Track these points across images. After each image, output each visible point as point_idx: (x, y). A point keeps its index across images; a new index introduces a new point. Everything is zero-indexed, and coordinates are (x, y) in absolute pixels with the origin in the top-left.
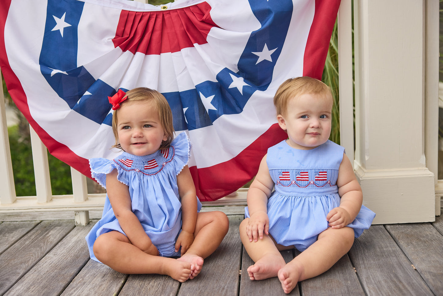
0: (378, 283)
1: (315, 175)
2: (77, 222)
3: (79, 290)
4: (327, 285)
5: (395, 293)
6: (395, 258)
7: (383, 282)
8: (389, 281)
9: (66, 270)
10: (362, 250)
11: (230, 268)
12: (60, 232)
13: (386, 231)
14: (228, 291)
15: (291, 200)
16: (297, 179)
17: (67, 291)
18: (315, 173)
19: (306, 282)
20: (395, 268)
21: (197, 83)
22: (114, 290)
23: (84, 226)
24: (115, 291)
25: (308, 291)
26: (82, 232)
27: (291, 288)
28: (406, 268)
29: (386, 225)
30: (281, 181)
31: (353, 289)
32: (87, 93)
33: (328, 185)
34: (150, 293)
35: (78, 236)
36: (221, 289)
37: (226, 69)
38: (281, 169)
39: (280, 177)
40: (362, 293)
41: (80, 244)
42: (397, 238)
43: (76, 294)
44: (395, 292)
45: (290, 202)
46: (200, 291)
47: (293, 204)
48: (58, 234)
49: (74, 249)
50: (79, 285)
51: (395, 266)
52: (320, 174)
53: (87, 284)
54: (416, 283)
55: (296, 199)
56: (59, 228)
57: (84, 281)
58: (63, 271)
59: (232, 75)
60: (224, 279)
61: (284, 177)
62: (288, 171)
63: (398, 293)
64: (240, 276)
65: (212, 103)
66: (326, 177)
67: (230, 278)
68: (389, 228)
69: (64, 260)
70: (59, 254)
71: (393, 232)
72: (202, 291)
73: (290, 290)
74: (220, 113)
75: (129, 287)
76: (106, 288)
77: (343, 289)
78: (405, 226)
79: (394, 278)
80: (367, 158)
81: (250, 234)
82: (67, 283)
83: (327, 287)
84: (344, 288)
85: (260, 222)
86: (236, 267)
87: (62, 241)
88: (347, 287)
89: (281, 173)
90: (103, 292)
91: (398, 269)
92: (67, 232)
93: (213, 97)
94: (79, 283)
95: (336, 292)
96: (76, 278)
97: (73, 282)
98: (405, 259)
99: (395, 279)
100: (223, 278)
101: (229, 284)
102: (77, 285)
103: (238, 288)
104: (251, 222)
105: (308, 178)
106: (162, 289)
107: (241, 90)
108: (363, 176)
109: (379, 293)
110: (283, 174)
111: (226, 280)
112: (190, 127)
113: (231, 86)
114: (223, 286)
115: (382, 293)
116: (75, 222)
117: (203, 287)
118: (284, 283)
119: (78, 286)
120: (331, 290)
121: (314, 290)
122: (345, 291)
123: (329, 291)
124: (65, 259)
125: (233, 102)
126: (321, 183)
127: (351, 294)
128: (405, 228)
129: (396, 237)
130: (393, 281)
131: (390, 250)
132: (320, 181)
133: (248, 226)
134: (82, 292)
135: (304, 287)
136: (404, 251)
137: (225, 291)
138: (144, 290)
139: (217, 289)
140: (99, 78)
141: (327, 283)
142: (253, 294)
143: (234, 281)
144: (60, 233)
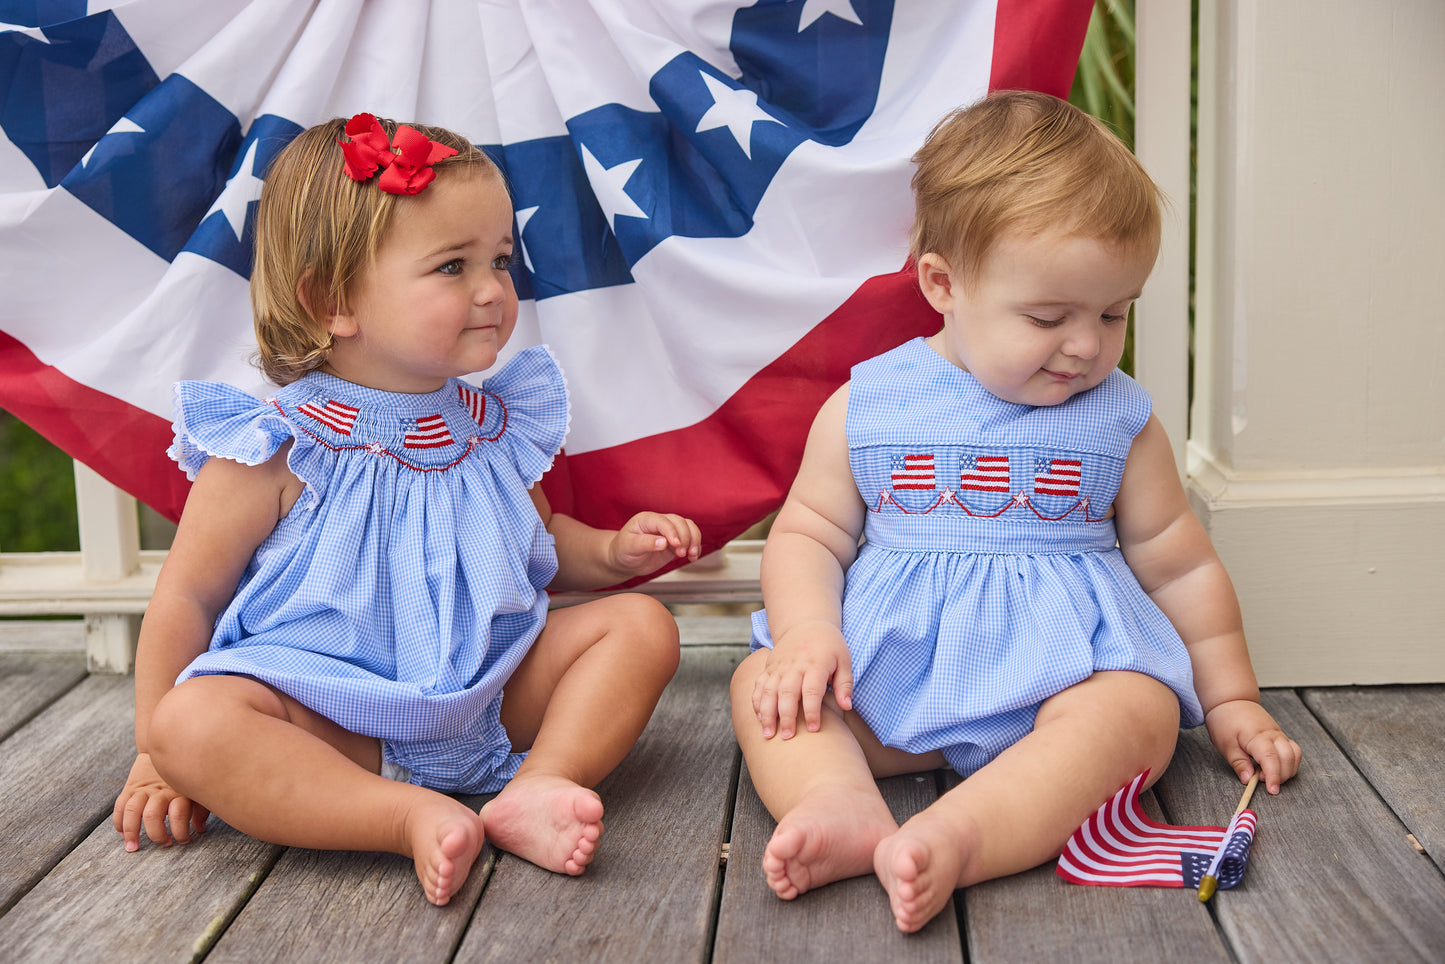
0: (1275, 897)
1: (1036, 471)
2: (97, 658)
3: (75, 906)
4: (1069, 904)
5: (1340, 936)
6: (1340, 808)
7: (1292, 894)
8: (1317, 891)
9: (32, 830)
10: (1212, 779)
11: (684, 835)
12: (24, 694)
13: (1306, 711)
14: (673, 916)
15: (933, 564)
16: (964, 482)
17: (25, 907)
18: (1036, 462)
19: (984, 892)
20: (1342, 845)
21: (569, 114)
22: (216, 908)
23: (120, 674)
24: (218, 911)
25: (991, 924)
26: (113, 694)
27: (928, 910)
28: (1385, 844)
29: (1308, 692)
30: (897, 493)
31: (1171, 919)
32: (125, 125)
33: (1079, 514)
34: (360, 920)
35: (93, 711)
36: (644, 910)
37: (688, 57)
38: (903, 446)
39: (895, 477)
40: (1207, 933)
41: (99, 738)
42: (1350, 737)
43: (59, 919)
44: (1339, 931)
45: (931, 572)
46: (558, 914)
47: (941, 579)
48: (16, 701)
49: (71, 756)
50: (75, 885)
51: (1343, 836)
52: (1055, 467)
53: (108, 883)
54: (1423, 901)
55: (954, 562)
56: (22, 679)
57: (98, 872)
58: (21, 832)
59: (709, 80)
60: (659, 874)
61: (911, 477)
62: (929, 453)
63: (1353, 935)
64: (722, 867)
65: (629, 188)
66: (1077, 483)
67: (684, 870)
68: (1319, 700)
69: (29, 795)
70: (12, 772)
71: (1332, 717)
72: (567, 917)
73: (922, 918)
74: (659, 228)
75: (276, 895)
76: (182, 900)
77: (1133, 917)
78: (1381, 694)
79: (1336, 881)
80: (1237, 425)
81: (767, 706)
82: (29, 876)
83: (1070, 911)
84: (1138, 913)
85: (812, 662)
86: (709, 830)
87: (29, 728)
88: (1151, 911)
89: (898, 459)
90: (168, 912)
91: (1352, 848)
92: (52, 693)
93: (633, 165)
94: (76, 879)
95: (1104, 928)
96: (68, 859)
97: (54, 875)
98: (1382, 812)
99: (1341, 886)
100: (657, 871)
101: (676, 891)
102: (70, 886)
103: (712, 909)
104: (779, 663)
105: (1007, 480)
106: (407, 906)
107: (744, 139)
108: (1221, 495)
109: (1278, 934)
110: (909, 463)
111: (668, 878)
112: (543, 284)
113: (708, 122)
114: (652, 897)
115: (1287, 937)
116: (85, 660)
117: (571, 901)
118: (900, 893)
119: (73, 888)
120: (1084, 922)
121: (1017, 921)
122: (1141, 925)
123: (1075, 924)
124: (33, 792)
125: (717, 194)
126: (1056, 503)
127: (1164, 937)
128: (1381, 701)
129: (1344, 732)
130: (1332, 892)
131: (1321, 781)
132: (1054, 498)
133: (762, 679)
134: (85, 912)
135: (976, 908)
136: (1375, 784)
137: (658, 916)
138: (333, 910)
139: (627, 910)
140: (178, 71)
141: (1071, 896)
142: (773, 930)
143: (696, 882)
144: (26, 699)
